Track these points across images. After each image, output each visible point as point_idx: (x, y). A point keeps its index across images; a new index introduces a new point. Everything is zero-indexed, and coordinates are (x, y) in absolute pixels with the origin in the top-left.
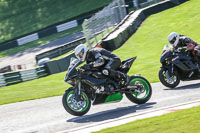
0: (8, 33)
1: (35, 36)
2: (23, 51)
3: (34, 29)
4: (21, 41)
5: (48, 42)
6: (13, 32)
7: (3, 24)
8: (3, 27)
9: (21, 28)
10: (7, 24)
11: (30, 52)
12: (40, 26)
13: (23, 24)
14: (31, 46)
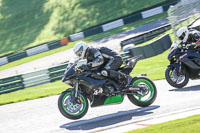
0: (93, 19)
1: (120, 22)
2: (108, 37)
3: (119, 15)
4: (106, 27)
5: (133, 28)
6: (98, 17)
7: (89, 9)
8: (89, 13)
9: (107, 14)
10: (92, 9)
11: (115, 38)
12: (125, 12)
13: (109, 10)
14: (116, 32)
